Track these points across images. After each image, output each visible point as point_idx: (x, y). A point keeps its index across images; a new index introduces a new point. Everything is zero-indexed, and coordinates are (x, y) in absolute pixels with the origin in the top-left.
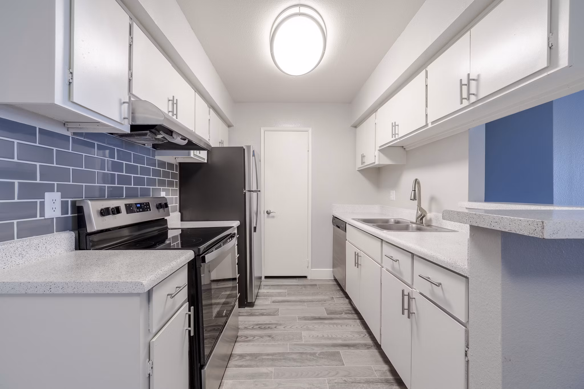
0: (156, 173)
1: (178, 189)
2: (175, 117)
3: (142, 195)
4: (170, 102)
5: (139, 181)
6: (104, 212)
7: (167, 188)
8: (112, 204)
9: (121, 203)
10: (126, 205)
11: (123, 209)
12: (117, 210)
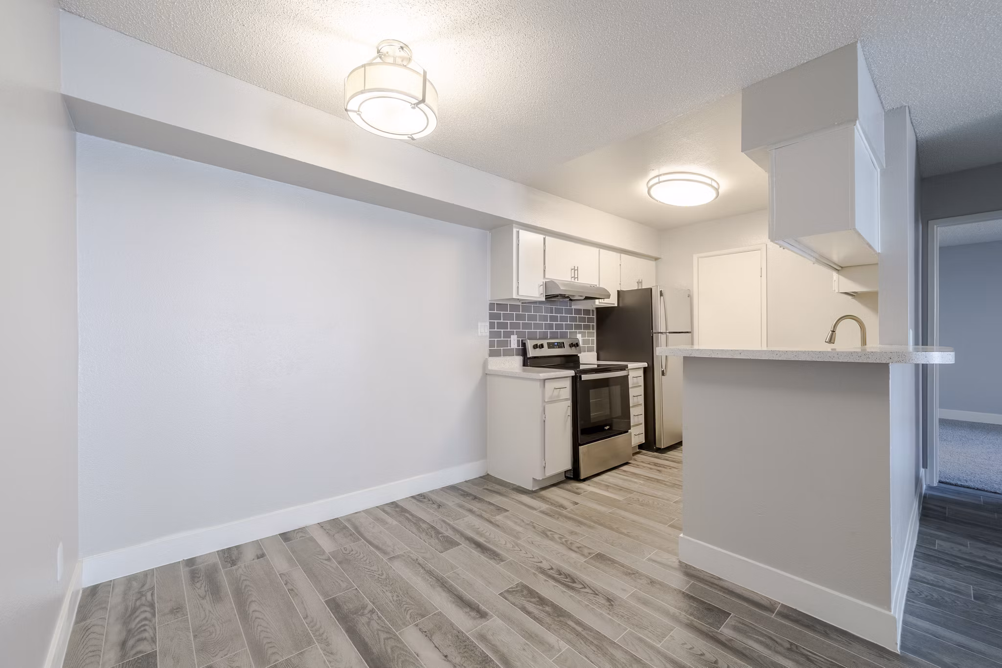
0: (573, 319)
1: (595, 331)
2: (576, 281)
3: (561, 338)
4: (573, 270)
5: (559, 327)
6: (535, 347)
7: (582, 331)
8: (539, 342)
9: (545, 342)
10: (548, 343)
11: (546, 346)
12: (542, 346)
